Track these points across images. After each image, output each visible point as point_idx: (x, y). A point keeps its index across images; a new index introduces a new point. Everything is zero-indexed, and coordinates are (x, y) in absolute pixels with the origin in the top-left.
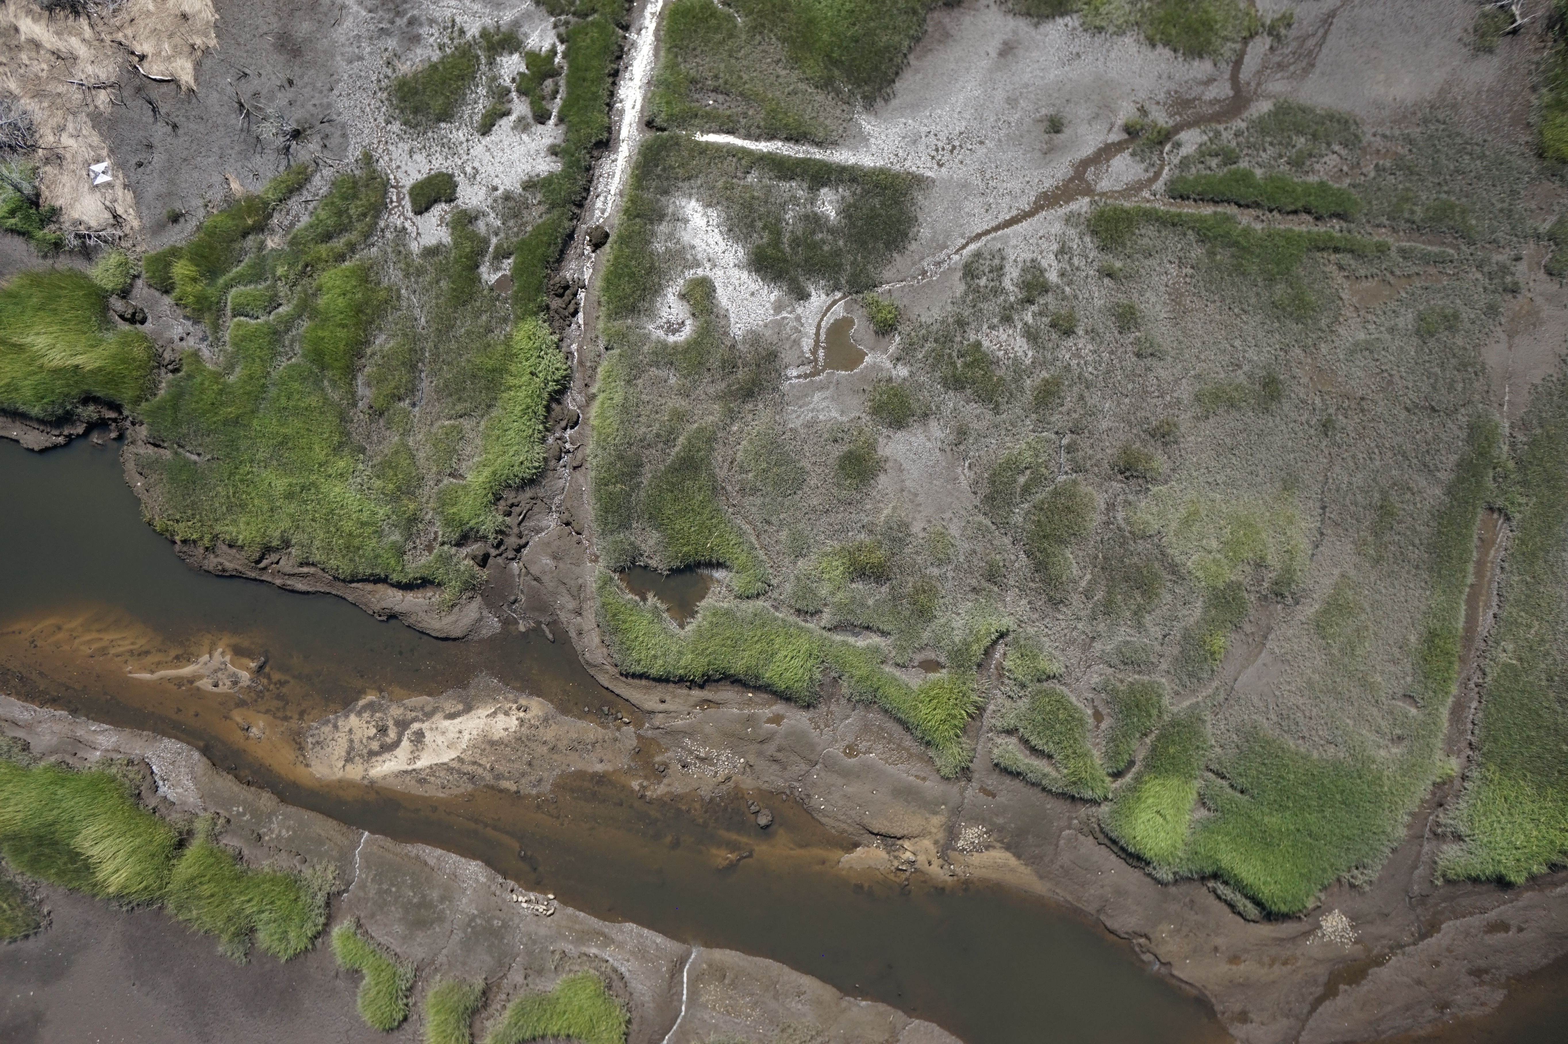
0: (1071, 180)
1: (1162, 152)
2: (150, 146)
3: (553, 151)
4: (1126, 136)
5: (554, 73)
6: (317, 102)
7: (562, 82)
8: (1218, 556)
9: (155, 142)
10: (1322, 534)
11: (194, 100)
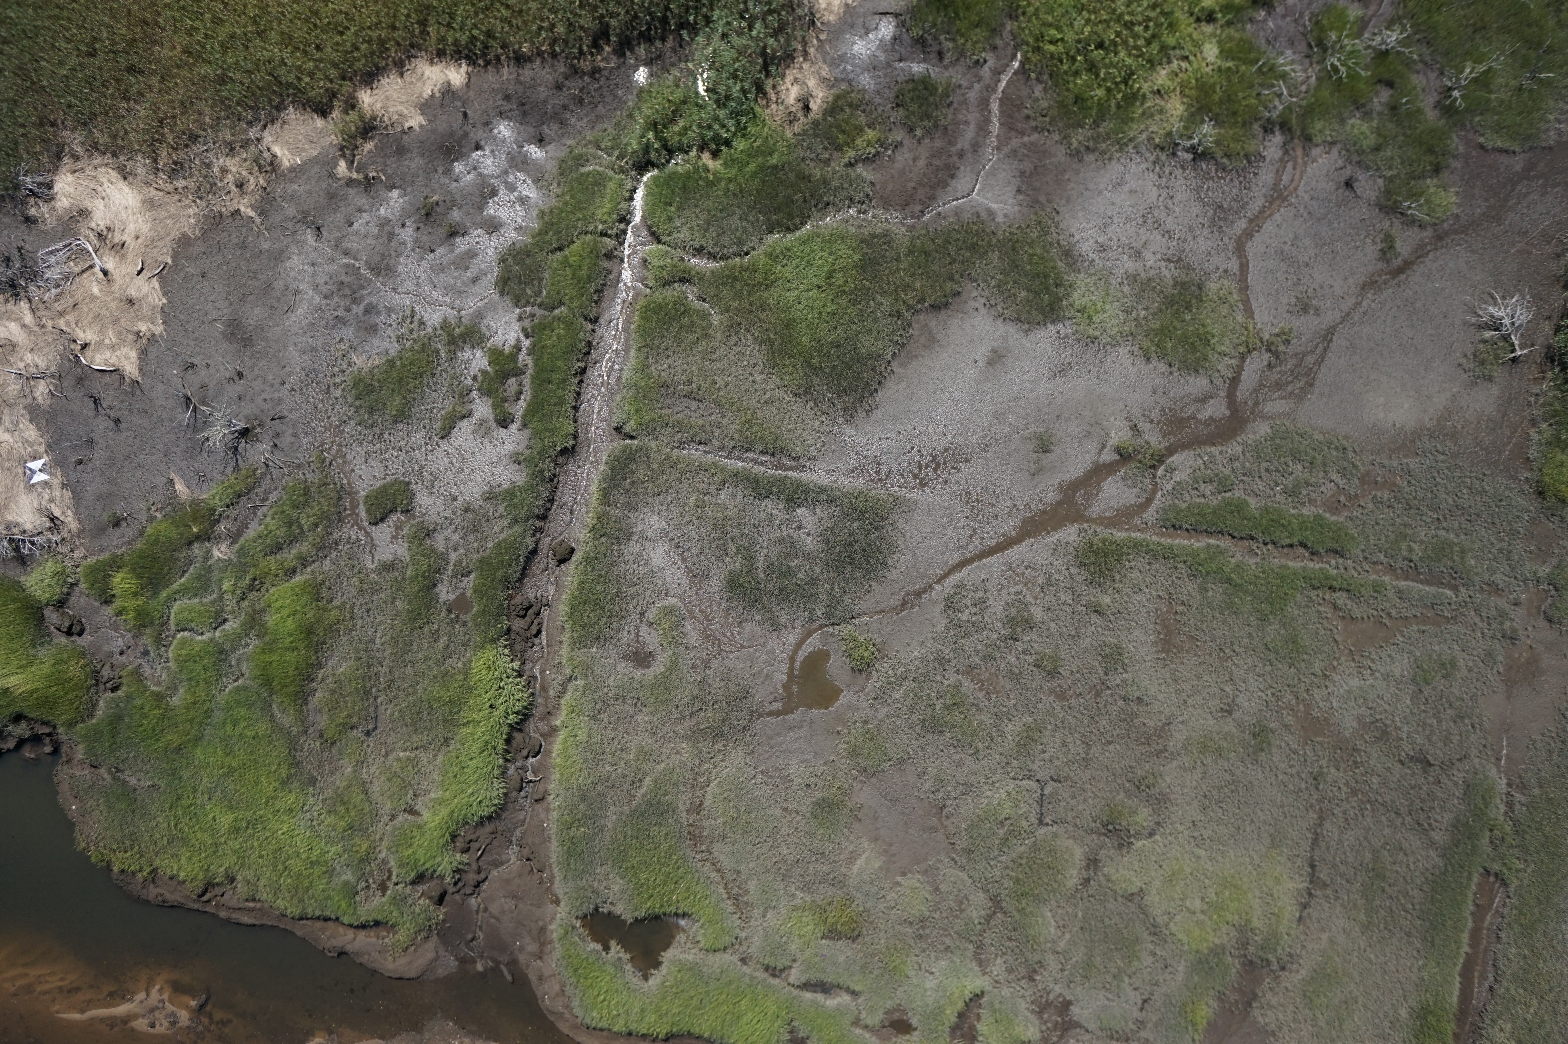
0: (1059, 503)
1: (1154, 477)
2: (91, 442)
3: (517, 459)
4: (1117, 457)
5: (518, 372)
6: (268, 397)
7: (527, 380)
8: (1202, 917)
9: (97, 437)
10: (1310, 894)
11: (138, 392)
